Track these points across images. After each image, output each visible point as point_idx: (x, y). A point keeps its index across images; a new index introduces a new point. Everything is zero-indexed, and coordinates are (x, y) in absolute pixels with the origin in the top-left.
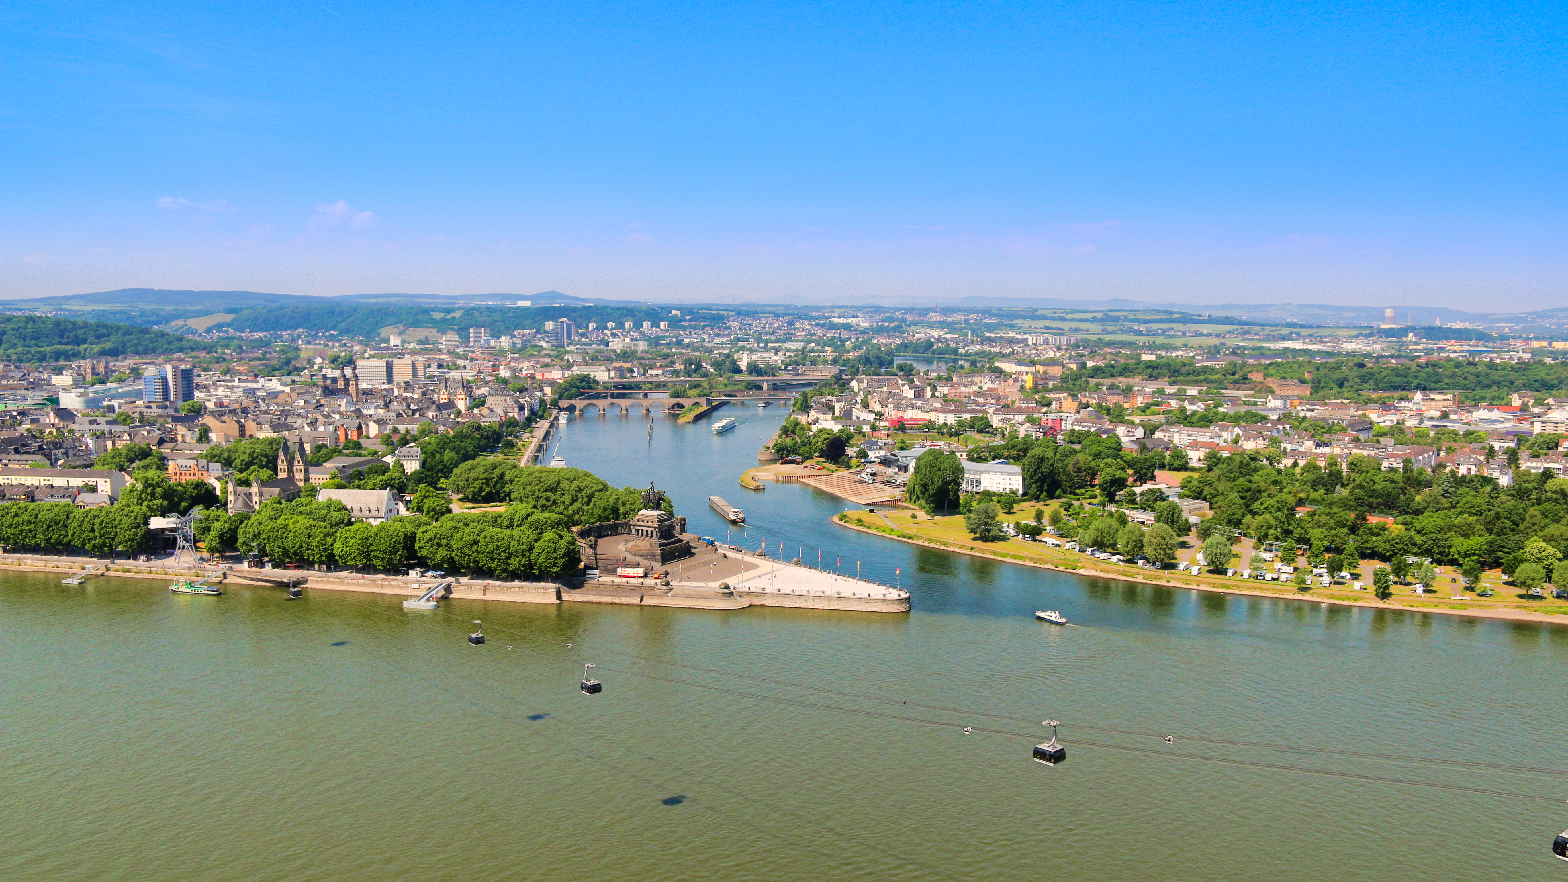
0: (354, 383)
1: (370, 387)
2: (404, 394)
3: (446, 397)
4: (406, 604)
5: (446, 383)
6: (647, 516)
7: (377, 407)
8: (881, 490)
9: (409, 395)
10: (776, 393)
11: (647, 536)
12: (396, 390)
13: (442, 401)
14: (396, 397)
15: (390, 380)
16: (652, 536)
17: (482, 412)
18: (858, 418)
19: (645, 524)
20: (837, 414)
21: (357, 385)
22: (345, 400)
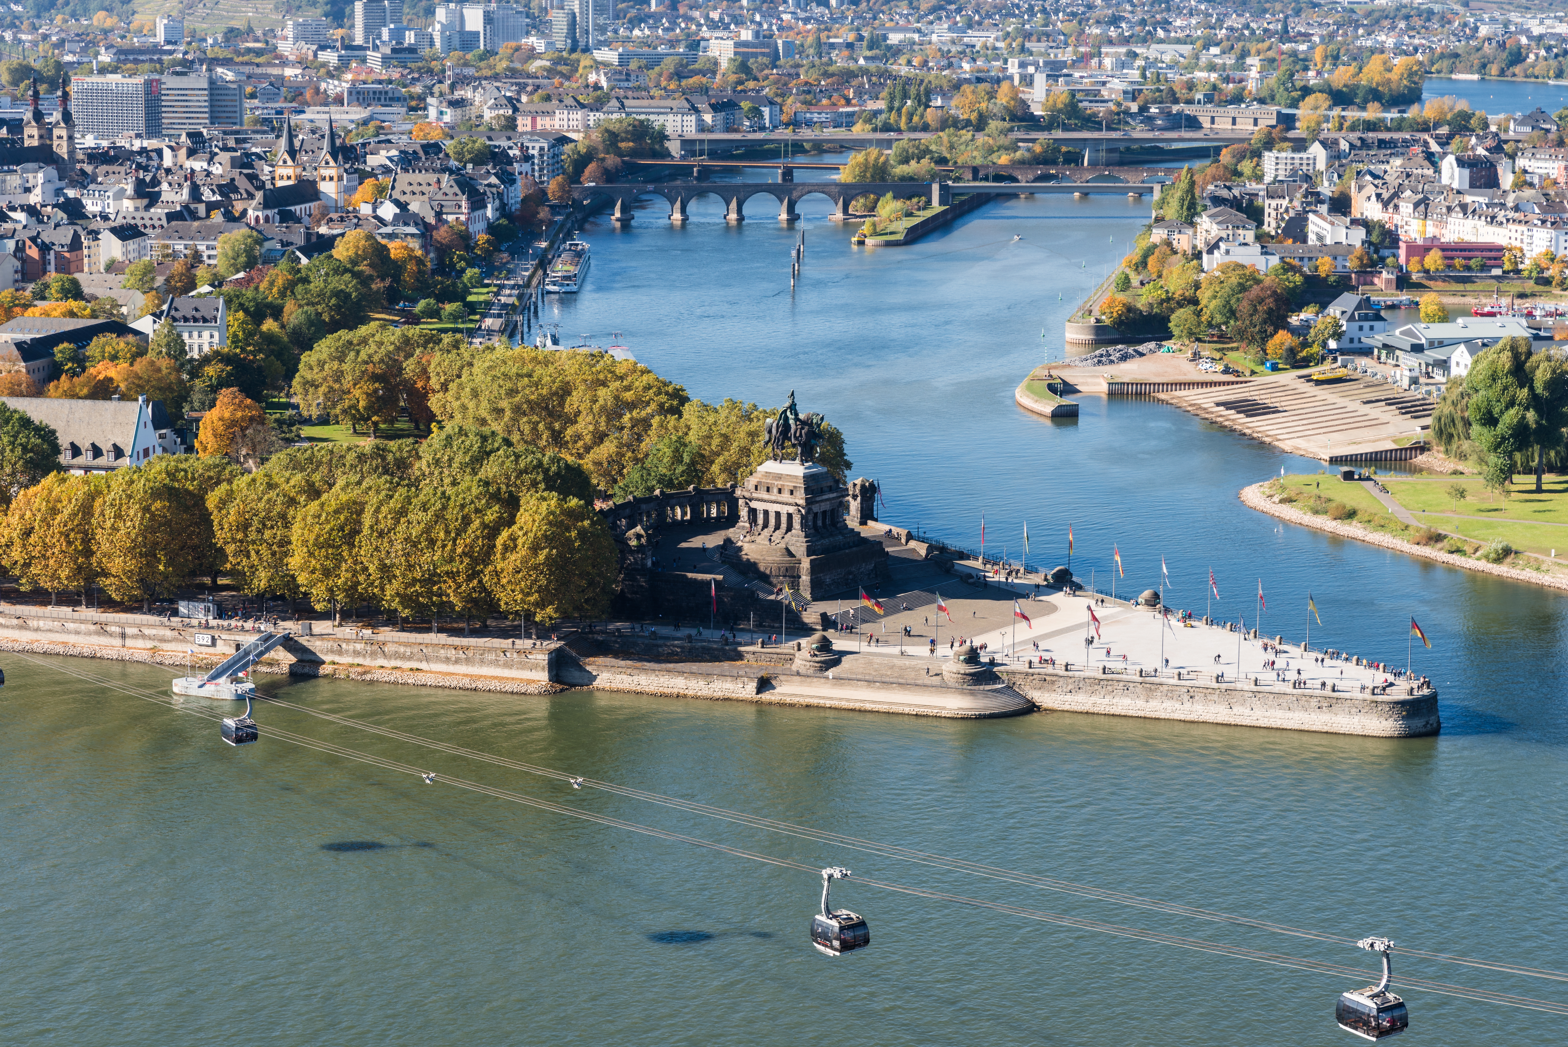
0: (64, 133)
1: (105, 144)
2: (189, 164)
3: (290, 171)
4: (179, 686)
5: (291, 137)
6: (779, 477)
7: (120, 195)
8: (1375, 424)
9: (198, 165)
10: (1117, 172)
11: (777, 527)
12: (167, 154)
13: (280, 184)
14: (168, 171)
15: (153, 127)
16: (789, 528)
17: (380, 212)
18: (1320, 238)
19: (774, 496)
20: (1270, 226)
21: (71, 138)
22: (40, 175)
